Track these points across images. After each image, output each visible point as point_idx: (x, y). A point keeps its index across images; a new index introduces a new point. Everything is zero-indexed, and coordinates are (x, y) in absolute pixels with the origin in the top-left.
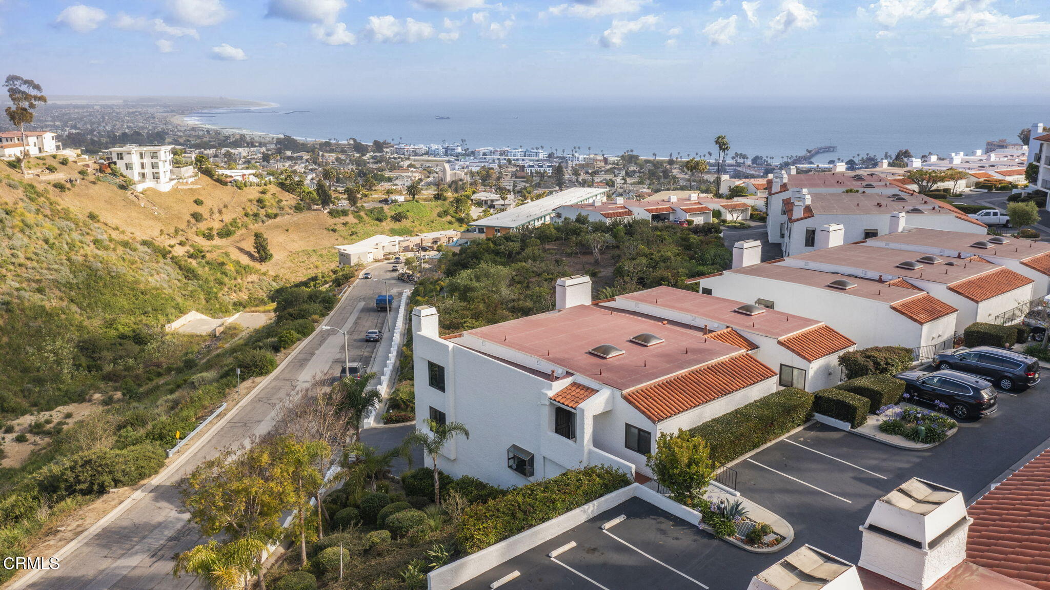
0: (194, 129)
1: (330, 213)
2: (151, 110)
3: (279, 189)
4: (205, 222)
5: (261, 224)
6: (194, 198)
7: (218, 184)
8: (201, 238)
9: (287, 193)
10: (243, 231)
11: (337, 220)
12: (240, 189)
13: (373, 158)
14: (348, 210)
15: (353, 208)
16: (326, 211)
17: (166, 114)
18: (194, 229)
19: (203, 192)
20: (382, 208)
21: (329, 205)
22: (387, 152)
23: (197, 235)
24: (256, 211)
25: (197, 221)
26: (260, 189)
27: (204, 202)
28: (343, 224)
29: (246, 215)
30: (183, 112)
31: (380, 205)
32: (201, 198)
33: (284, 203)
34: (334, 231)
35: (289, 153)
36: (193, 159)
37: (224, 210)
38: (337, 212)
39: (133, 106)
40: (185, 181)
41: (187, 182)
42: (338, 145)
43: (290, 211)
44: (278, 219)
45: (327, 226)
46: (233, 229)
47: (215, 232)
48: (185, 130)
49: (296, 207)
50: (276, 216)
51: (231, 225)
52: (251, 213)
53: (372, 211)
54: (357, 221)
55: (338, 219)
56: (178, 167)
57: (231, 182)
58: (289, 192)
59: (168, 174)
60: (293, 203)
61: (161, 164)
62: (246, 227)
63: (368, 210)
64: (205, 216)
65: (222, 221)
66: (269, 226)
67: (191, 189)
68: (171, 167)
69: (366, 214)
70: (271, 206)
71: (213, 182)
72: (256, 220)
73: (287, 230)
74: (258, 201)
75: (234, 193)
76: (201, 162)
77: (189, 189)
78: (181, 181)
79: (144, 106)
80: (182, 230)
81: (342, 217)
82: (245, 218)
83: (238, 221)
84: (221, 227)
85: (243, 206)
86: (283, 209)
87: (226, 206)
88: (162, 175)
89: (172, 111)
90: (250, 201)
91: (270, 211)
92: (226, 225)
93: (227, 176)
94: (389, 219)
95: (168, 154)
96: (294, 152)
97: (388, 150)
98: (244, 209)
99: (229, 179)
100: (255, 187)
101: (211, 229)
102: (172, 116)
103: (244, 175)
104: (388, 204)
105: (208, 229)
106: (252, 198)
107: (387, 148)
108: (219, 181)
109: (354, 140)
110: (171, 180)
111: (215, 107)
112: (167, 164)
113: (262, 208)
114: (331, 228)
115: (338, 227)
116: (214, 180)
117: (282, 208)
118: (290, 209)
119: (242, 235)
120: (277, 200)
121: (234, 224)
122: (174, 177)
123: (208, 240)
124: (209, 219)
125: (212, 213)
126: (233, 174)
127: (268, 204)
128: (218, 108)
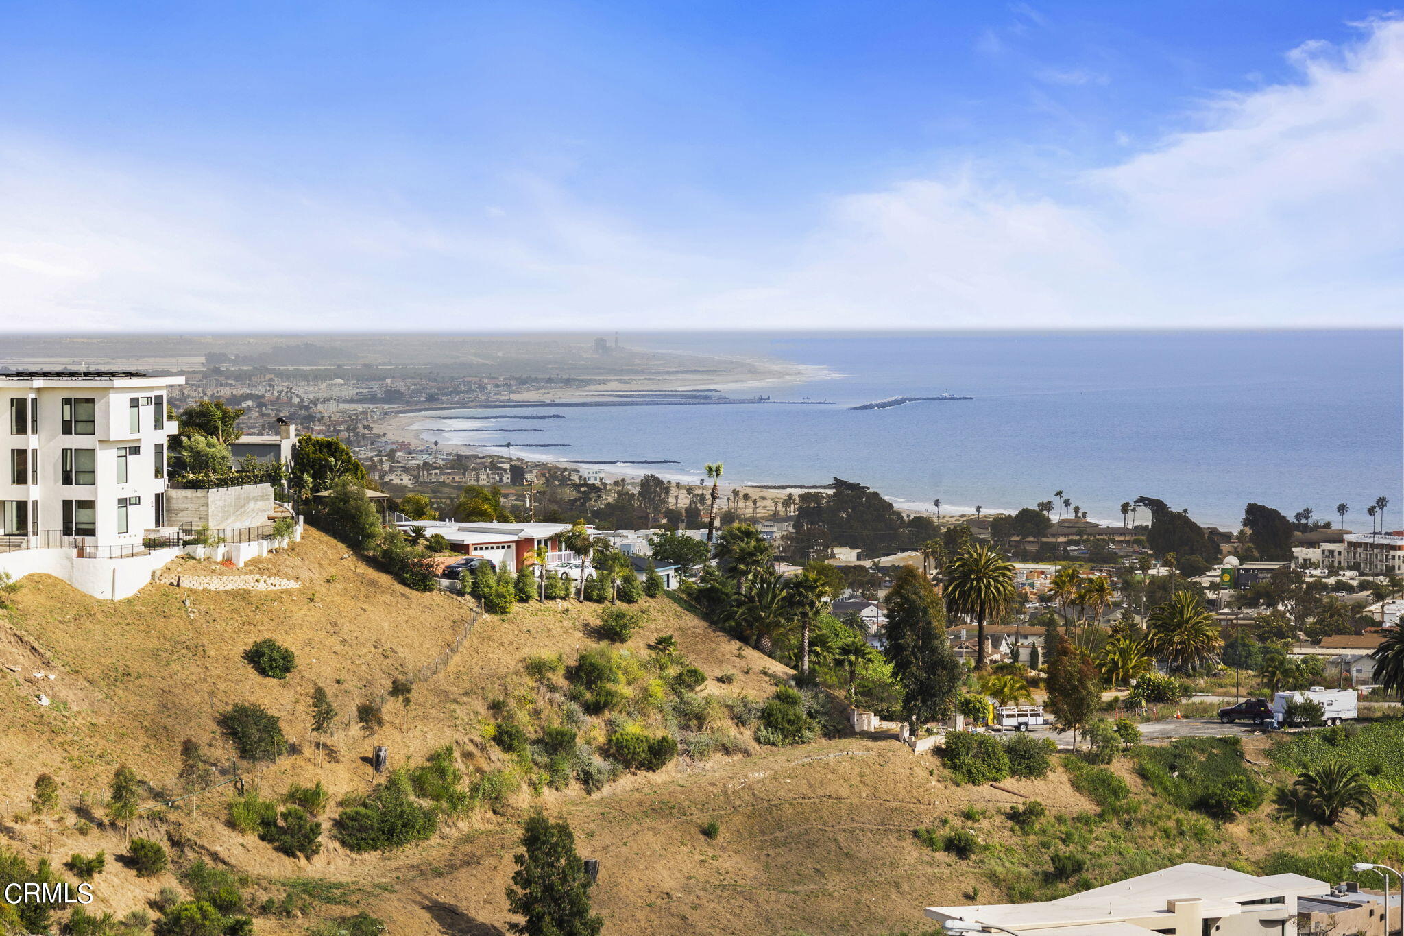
0: (460, 463)
1: (947, 754)
2: (305, 391)
3: (691, 621)
4: (284, 762)
5: (575, 789)
6: (248, 641)
7: (384, 579)
8: (252, 839)
9: (735, 645)
10: (479, 819)
11: (983, 794)
12: (491, 608)
13: (1237, 579)
14: (1048, 747)
15: (1070, 739)
16: (925, 744)
17: (360, 407)
18: (223, 791)
19: (300, 613)
20: (1231, 744)
21: (946, 719)
22: (1308, 564)
23: (231, 824)
24: (556, 724)
25: (245, 752)
26: (592, 613)
27: (300, 661)
28: (1014, 816)
29: (506, 739)
30: (432, 398)
31: (1228, 731)
32: (286, 641)
33: (711, 689)
34: (960, 847)
35: (846, 556)
36: (286, 455)
37: (390, 708)
38: (985, 749)
39: (239, 377)
40: (220, 553)
41: (228, 561)
42: (1080, 528)
43: (732, 732)
44: (671, 773)
45: (927, 822)
46: (426, 804)
47: (326, 817)
48: (426, 466)
49: (768, 717)
50: (658, 754)
51: (419, 783)
52: (531, 732)
53: (1173, 757)
54: (1087, 806)
55: (985, 789)
56: (194, 485)
57: (451, 573)
58: (745, 640)
59: (143, 519)
60: (758, 693)
61: (106, 462)
62: (496, 800)
63: (1156, 754)
64: (291, 734)
65: (375, 761)
66: (615, 803)
67: (244, 595)
68: (161, 485)
69: (1142, 773)
70: (644, 701)
71: (362, 569)
72: (552, 768)
73: (709, 832)
74: (573, 674)
75: (458, 624)
76: (319, 474)
77: (232, 594)
78: (200, 551)
79: (285, 376)
80: (157, 795)
81: (1009, 782)
82: (496, 753)
83: (460, 765)
84: (363, 790)
85: (496, 694)
86: (700, 718)
87: (399, 689)
88: (106, 517)
89: (392, 396)
90: (537, 669)
91: (632, 728)
92: (392, 784)
93: (437, 545)
94: (1267, 808)
95: (148, 412)
96: (869, 553)
97: (1314, 554)
98: (496, 707)
99: (446, 560)
100: (571, 604)
101: (309, 799)
102: (386, 414)
103: (523, 545)
104: (1265, 729)
105: (292, 796)
106: (547, 654)
107: (1312, 544)
108: (389, 564)
109: (1157, 506)
110: (152, 544)
111: (568, 382)
112: (145, 462)
113: (594, 709)
114: (945, 832)
115: (983, 832)
116: (374, 563)
117: (694, 718)
118: (740, 721)
119: (468, 839)
120: (673, 671)
121: (433, 780)
122: (167, 532)
123: (288, 852)
124: (308, 752)
125: (323, 715)
126: (469, 539)
127: (624, 690)
128: (582, 383)
